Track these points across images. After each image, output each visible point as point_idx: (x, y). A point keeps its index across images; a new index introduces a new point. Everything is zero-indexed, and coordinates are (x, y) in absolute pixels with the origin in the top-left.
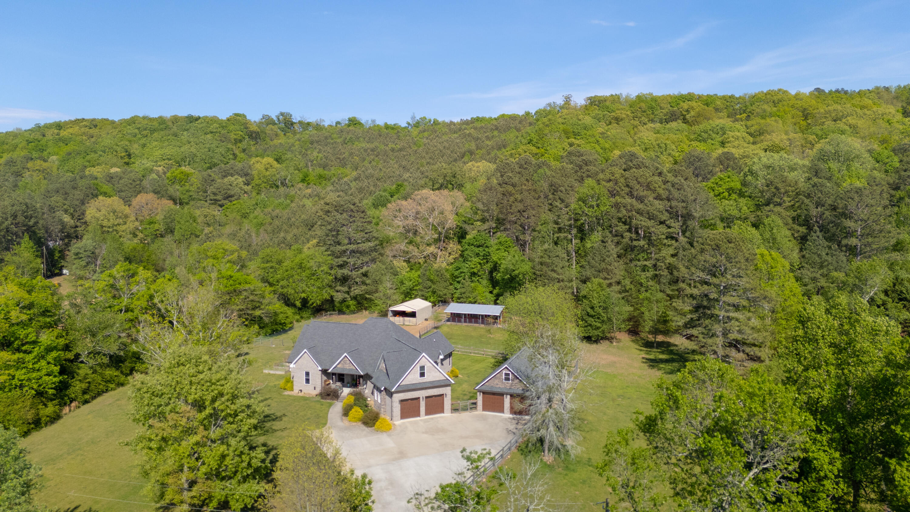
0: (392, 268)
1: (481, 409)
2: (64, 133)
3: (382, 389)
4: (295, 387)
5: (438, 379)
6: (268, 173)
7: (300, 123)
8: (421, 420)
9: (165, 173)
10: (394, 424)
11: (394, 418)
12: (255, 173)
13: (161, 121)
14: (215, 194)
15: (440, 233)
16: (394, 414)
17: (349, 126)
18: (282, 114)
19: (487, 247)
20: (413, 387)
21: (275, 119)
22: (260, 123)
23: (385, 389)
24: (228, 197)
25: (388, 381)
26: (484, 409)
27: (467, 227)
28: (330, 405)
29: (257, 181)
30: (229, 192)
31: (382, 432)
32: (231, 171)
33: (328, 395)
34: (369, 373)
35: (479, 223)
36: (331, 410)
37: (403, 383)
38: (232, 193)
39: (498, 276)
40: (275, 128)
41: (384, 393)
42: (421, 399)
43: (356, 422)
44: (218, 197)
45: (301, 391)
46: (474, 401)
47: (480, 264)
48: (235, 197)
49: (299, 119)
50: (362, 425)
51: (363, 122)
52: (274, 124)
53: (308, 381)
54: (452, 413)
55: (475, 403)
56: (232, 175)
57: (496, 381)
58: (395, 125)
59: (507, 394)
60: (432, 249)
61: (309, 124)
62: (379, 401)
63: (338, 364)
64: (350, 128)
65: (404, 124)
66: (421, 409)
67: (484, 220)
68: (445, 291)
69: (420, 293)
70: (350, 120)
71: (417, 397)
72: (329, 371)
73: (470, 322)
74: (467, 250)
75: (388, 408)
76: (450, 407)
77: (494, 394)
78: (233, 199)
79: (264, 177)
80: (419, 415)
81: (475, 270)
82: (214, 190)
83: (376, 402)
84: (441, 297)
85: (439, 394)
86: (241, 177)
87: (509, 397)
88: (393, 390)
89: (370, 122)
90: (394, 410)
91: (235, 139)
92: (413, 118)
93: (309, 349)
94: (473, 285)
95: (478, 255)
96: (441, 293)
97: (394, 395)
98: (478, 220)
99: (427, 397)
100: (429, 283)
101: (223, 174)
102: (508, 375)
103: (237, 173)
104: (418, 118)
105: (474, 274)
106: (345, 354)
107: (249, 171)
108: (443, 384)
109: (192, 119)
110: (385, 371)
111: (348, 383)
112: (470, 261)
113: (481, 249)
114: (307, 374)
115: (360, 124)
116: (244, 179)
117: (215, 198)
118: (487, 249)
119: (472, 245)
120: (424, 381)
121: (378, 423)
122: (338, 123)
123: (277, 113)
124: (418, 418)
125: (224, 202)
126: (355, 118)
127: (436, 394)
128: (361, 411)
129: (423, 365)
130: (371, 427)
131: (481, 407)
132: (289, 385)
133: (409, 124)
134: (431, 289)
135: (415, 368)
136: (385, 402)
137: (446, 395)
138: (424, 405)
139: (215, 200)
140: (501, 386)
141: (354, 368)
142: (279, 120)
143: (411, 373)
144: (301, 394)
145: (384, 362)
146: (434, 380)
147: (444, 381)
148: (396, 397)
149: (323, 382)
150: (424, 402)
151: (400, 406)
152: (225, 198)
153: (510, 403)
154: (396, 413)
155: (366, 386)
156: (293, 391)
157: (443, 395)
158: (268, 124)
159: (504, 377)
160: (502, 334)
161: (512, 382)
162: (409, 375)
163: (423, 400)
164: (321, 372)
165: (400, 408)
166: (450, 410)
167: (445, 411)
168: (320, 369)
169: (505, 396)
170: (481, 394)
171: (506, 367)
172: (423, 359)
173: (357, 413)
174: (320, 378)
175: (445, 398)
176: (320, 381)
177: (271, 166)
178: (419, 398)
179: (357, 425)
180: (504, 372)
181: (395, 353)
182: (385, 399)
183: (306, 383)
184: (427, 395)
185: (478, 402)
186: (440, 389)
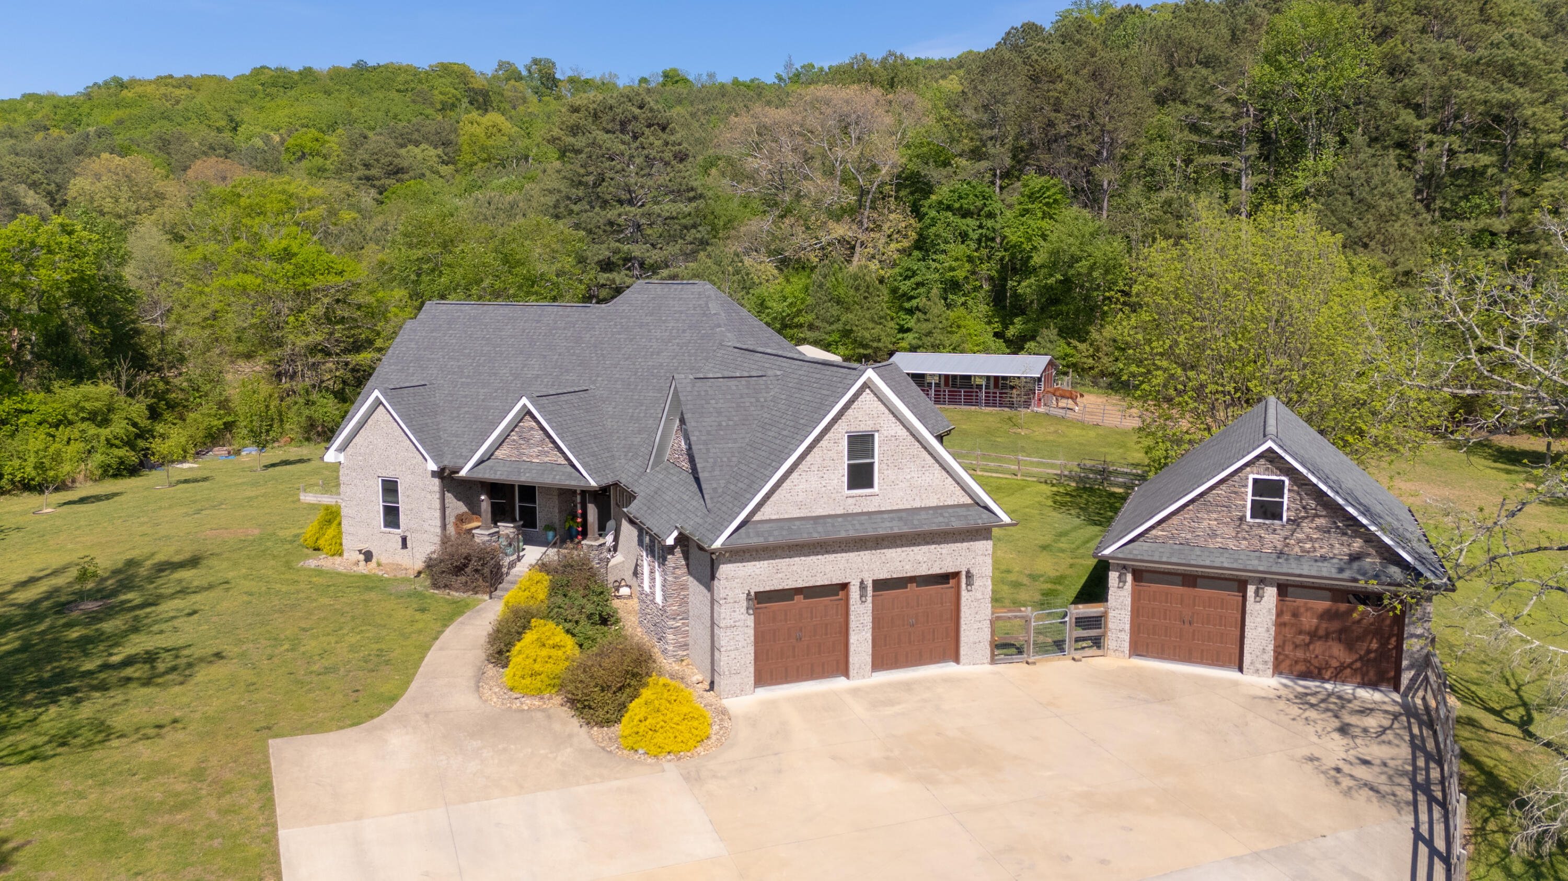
0: (737, 272)
1: (1126, 646)
2: (127, 94)
3: (670, 541)
4: (347, 542)
5: (933, 502)
6: (490, 142)
7: (572, 80)
8: (855, 692)
9: (283, 142)
10: (724, 712)
11: (720, 682)
12: (463, 139)
13: (307, 74)
14: (367, 166)
15: (863, 193)
16: (723, 661)
17: (664, 85)
18: (536, 62)
19: (991, 215)
20: (817, 535)
21: (524, 73)
22: (494, 77)
23: (683, 540)
24: (397, 172)
25: (697, 502)
26: (1138, 648)
27: (934, 173)
28: (457, 610)
29: (468, 158)
30: (396, 161)
31: (658, 753)
32: (416, 136)
33: (459, 570)
34: (625, 480)
35: (963, 162)
36: (448, 632)
37: (767, 513)
38: (406, 164)
39: (1026, 287)
40: (521, 86)
41: (676, 559)
42: (855, 593)
43: (538, 692)
44: (373, 172)
45: (368, 556)
46: (1093, 610)
47: (970, 259)
48: (411, 174)
49: (569, 73)
50: (565, 713)
51: (691, 78)
52: (519, 78)
53: (392, 516)
54: (993, 660)
55: (1096, 622)
56: (417, 144)
57: (1208, 521)
58: (752, 81)
59: (1262, 582)
60: (841, 230)
61: (586, 82)
62: (659, 599)
63: (499, 444)
64: (667, 88)
65: (770, 79)
66: (853, 639)
67: (976, 154)
68: (877, 330)
69: (809, 334)
70: (666, 75)
71: (836, 579)
72: (463, 473)
73: (954, 400)
74: (934, 222)
75: (698, 632)
76: (985, 635)
77: (1190, 579)
78: (406, 176)
79: (483, 148)
80: (842, 668)
81: (960, 274)
82: (366, 157)
83: (646, 599)
84: (866, 346)
85: (937, 569)
86: (436, 147)
87: (1271, 593)
88: (718, 544)
89: (705, 77)
90: (724, 639)
91: (443, 104)
92: (789, 65)
93: (394, 392)
94: (951, 314)
95: (964, 237)
96: (867, 335)
97: (725, 570)
98: (961, 155)
99: (881, 585)
100: (835, 310)
101: (400, 141)
103: (427, 139)
104: (798, 66)
105: (953, 286)
106: (524, 400)
107: (452, 137)
108: (956, 524)
109: (361, 67)
110: (686, 465)
111: (549, 527)
112: (944, 252)
113: (972, 222)
114: (390, 488)
115: (686, 81)
116: (440, 151)
117: (367, 172)
118: (990, 223)
119: (950, 210)
120: (872, 505)
121: (636, 708)
122: (643, 80)
123: (528, 61)
124: (839, 683)
125: (388, 182)
126: (675, 70)
127: (923, 571)
128: (569, 641)
129: (864, 427)
130: (607, 722)
131: (1126, 637)
132: (331, 532)
133: (780, 78)
134: (839, 326)
135: (823, 443)
136: (684, 602)
137: (969, 575)
138: (868, 619)
139: (368, 178)
140: (1231, 544)
141: (562, 461)
142: (530, 72)
143: (803, 466)
144: (363, 568)
145: (682, 421)
146: (917, 504)
147: (962, 512)
148: (734, 578)
149: (451, 519)
150: (869, 605)
151: (750, 621)
152: (389, 174)
153: (1280, 625)
154: (732, 654)
155: (609, 539)
156: (341, 555)
157: (956, 575)
158: (508, 79)
159: (1250, 497)
160: (1052, 429)
161: (1295, 522)
162: (795, 475)
163: (863, 595)
164: (437, 481)
165: (751, 632)
166: (985, 650)
167: (963, 650)
168: (432, 466)
169: (1251, 590)
170: (1129, 577)
171: (1270, 450)
172: (867, 395)
173: (544, 652)
174: (437, 504)
175: (964, 593)
176: (438, 514)
177: (500, 131)
178: (845, 586)
179: (539, 709)
180: (1251, 477)
181: (733, 383)
182: (684, 587)
183: (386, 526)
184: (883, 575)
185: (1111, 614)
186: (946, 549)
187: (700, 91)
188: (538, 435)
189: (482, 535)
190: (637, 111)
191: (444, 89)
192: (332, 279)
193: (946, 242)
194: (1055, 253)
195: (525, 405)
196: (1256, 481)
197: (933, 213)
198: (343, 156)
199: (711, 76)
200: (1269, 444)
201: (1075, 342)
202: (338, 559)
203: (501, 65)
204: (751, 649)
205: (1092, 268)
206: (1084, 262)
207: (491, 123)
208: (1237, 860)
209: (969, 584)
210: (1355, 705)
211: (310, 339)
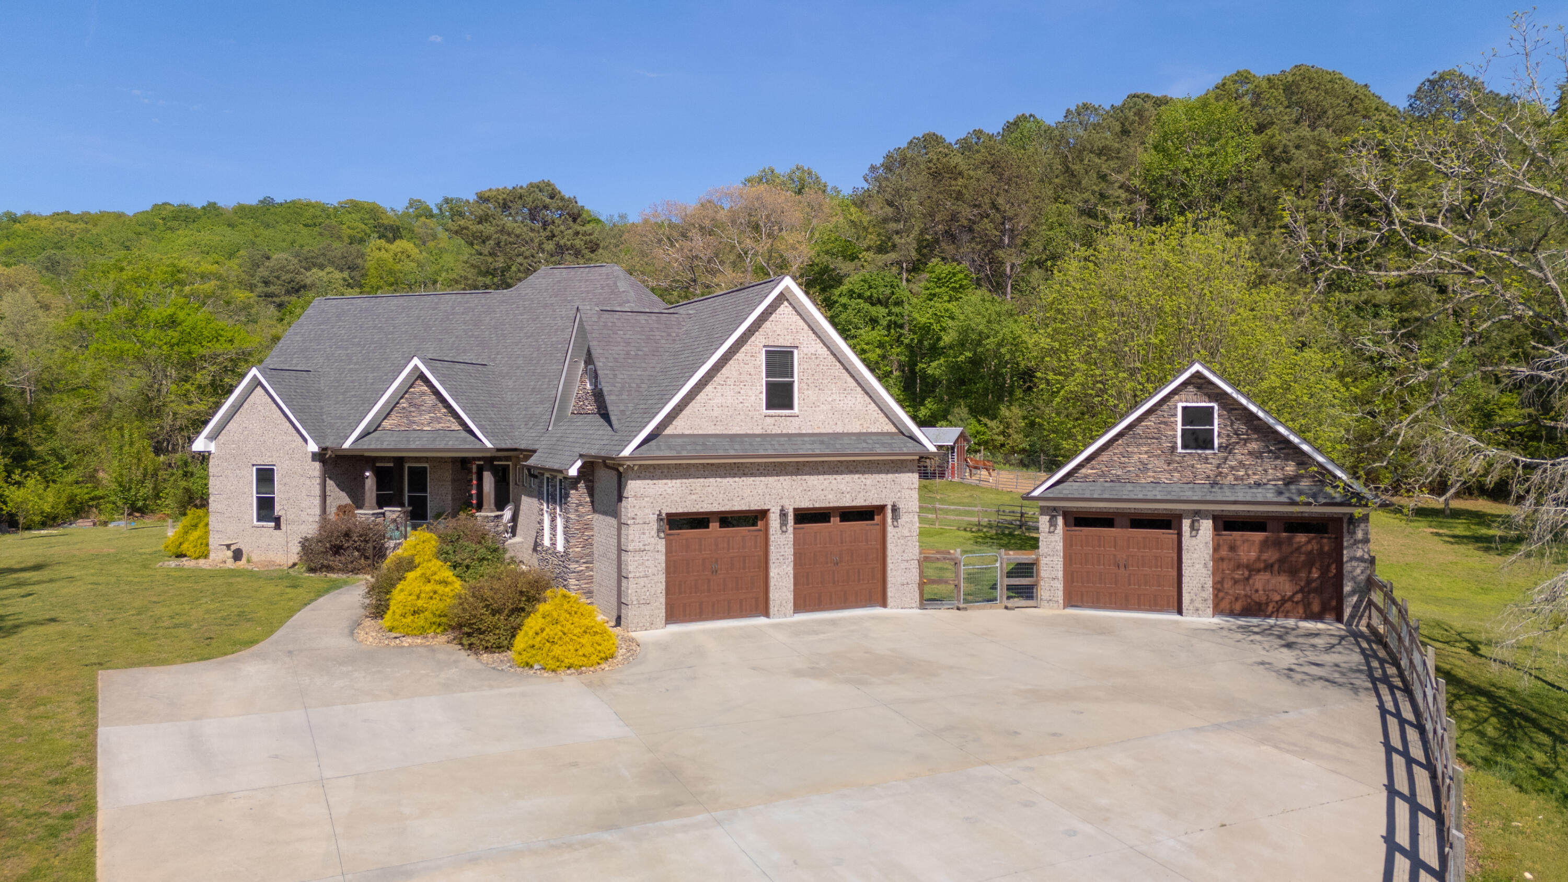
1: (1060, 596)
2: (20, 228)
3: (573, 472)
4: (213, 541)
5: (855, 428)
6: (398, 267)
8: (777, 631)
11: (630, 614)
12: (370, 264)
13: (212, 210)
14: (266, 283)
16: (632, 589)
18: (447, 201)
19: (899, 303)
20: (733, 455)
22: (404, 214)
23: (587, 467)
24: (298, 289)
25: (603, 430)
26: (1073, 598)
27: (844, 267)
29: (374, 281)
30: (299, 280)
31: (557, 666)
32: (321, 260)
33: (337, 550)
35: (870, 255)
37: (676, 428)
38: (308, 283)
39: (935, 368)
40: (431, 223)
41: (579, 493)
42: (774, 520)
43: (422, 632)
44: (272, 289)
45: (237, 553)
46: (1025, 556)
47: (881, 345)
48: (314, 290)
50: (452, 647)
51: (603, 218)
52: (431, 216)
53: (266, 508)
54: (922, 606)
55: (1026, 569)
56: (322, 267)
57: (1139, 454)
59: (1197, 515)
62: (560, 545)
63: (387, 413)
66: (773, 572)
67: (883, 248)
71: (754, 504)
72: (347, 446)
75: (603, 571)
76: (914, 575)
77: (1125, 517)
79: (391, 272)
80: (761, 605)
85: (861, 501)
86: (341, 270)
87: (1206, 526)
88: (626, 452)
90: (632, 563)
95: (874, 321)
97: (634, 487)
98: (868, 249)
99: (802, 515)
102: (1205, 415)
103: (333, 263)
106: (416, 361)
107: (359, 261)
108: (881, 454)
109: (267, 204)
110: (592, 407)
112: (855, 337)
113: (881, 310)
114: (265, 476)
115: (598, 221)
116: (346, 274)
117: (266, 289)
118: (896, 310)
119: (860, 296)
120: (790, 428)
121: (532, 623)
123: (439, 200)
124: (758, 622)
125: (286, 299)
127: (847, 501)
129: (784, 341)
131: (1059, 585)
135: (740, 356)
136: (588, 544)
137: (895, 509)
138: (789, 551)
139: (267, 295)
140: (1164, 478)
141: (456, 426)
142: (440, 209)
143: (719, 378)
144: (230, 564)
145: (589, 360)
146: (839, 430)
147: (887, 440)
148: (643, 497)
149: (332, 510)
150: (790, 535)
151: (661, 545)
152: (288, 293)
153: (1218, 559)
154: (642, 582)
155: (507, 514)
156: (206, 557)
157: (881, 509)
158: (418, 216)
159: (1179, 427)
160: (967, 494)
161: (1227, 448)
162: (709, 388)
163: (784, 523)
164: (317, 465)
165: (662, 558)
166: (914, 594)
167: (891, 592)
168: (313, 447)
169: (1186, 524)
170: (1060, 521)
171: (1198, 375)
172: (784, 308)
173: (429, 587)
174: (317, 490)
175: (890, 529)
176: (317, 501)
177: (409, 256)
178: (763, 514)
179: (421, 645)
180: (1180, 405)
181: (642, 317)
182: (588, 527)
183: (259, 520)
184: (805, 504)
185: (1043, 561)
186: (870, 480)
187: (611, 230)
188: (431, 399)
189: (365, 514)
190: (548, 200)
191: (352, 224)
192: (219, 348)
193: (857, 328)
194: (965, 332)
195: (416, 367)
196: (1184, 408)
197: (844, 300)
198: (243, 276)
199: (623, 217)
200: (1197, 367)
201: (985, 420)
202: (202, 562)
203: (411, 204)
204: (662, 577)
205: (1000, 345)
206: (992, 339)
207: (399, 250)
208: (1197, 730)
209: (895, 517)
210: (1301, 632)
211: (193, 407)
